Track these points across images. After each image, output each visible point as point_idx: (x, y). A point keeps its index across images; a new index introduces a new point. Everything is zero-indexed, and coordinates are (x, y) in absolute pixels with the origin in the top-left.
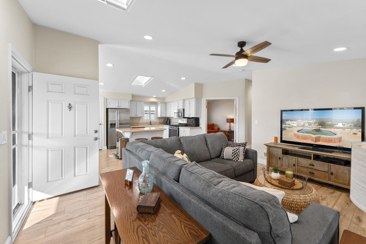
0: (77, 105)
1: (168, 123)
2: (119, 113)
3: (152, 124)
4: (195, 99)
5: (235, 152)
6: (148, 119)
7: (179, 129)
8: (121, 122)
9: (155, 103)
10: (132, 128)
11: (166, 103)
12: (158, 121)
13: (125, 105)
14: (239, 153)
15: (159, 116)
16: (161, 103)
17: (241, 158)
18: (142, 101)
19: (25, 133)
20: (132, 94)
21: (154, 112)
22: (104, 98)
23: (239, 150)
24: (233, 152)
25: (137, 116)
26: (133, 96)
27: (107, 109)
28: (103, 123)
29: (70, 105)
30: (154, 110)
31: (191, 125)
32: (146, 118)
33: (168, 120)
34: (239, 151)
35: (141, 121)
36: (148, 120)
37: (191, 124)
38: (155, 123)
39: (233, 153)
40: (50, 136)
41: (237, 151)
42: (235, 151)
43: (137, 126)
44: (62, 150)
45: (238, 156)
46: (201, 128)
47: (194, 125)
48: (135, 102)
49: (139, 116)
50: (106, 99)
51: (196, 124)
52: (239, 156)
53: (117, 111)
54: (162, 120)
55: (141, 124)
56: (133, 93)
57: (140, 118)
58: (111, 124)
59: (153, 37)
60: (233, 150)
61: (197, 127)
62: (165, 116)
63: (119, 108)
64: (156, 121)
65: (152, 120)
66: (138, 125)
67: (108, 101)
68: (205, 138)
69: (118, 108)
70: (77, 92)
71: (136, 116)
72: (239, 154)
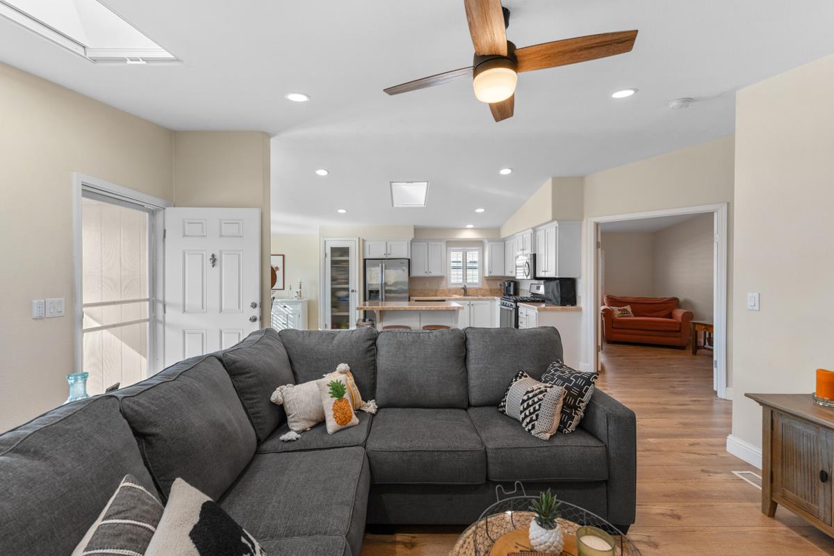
0: (223, 256)
1: (512, 293)
2: (385, 269)
3: (469, 292)
4: (555, 224)
5: (529, 399)
6: (461, 281)
7: (517, 309)
8: (387, 288)
9: (478, 243)
10: (416, 301)
11: (504, 241)
12: (486, 287)
13: (402, 251)
14: (540, 405)
15: (487, 275)
16: (490, 241)
17: (544, 427)
18: (440, 240)
19: (160, 302)
20: (414, 226)
21: (475, 265)
22: (359, 238)
23: (540, 396)
24: (525, 398)
25: (430, 275)
26: (417, 230)
27: (365, 260)
28: (357, 289)
29: (213, 256)
30: (476, 259)
31: (551, 300)
32: (455, 278)
33: (512, 284)
34: (540, 400)
35: (443, 286)
36: (460, 284)
37: (551, 296)
38: (477, 290)
39: (524, 401)
40: (186, 308)
41: (536, 399)
42: (531, 395)
43: (433, 296)
44: (203, 335)
45: (534, 418)
46: (580, 310)
47: (557, 301)
48: (425, 244)
49: (434, 273)
50: (363, 240)
51: (562, 298)
52: (537, 416)
53: (380, 265)
54: (497, 285)
55: (443, 293)
56: (416, 224)
57: (440, 278)
58: (371, 292)
59: (308, 96)
60: (528, 392)
61: (569, 307)
62: (503, 275)
63: (389, 257)
64: (480, 287)
65: (470, 284)
66: (436, 296)
67: (367, 243)
68: (466, 339)
69: (385, 257)
70: (223, 233)
71: (426, 275)
72: (537, 407)
